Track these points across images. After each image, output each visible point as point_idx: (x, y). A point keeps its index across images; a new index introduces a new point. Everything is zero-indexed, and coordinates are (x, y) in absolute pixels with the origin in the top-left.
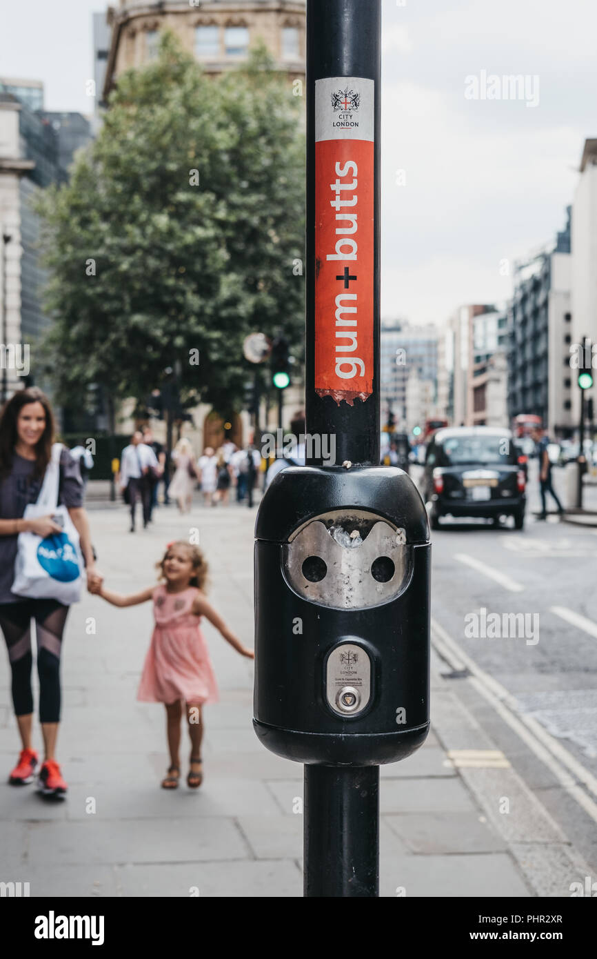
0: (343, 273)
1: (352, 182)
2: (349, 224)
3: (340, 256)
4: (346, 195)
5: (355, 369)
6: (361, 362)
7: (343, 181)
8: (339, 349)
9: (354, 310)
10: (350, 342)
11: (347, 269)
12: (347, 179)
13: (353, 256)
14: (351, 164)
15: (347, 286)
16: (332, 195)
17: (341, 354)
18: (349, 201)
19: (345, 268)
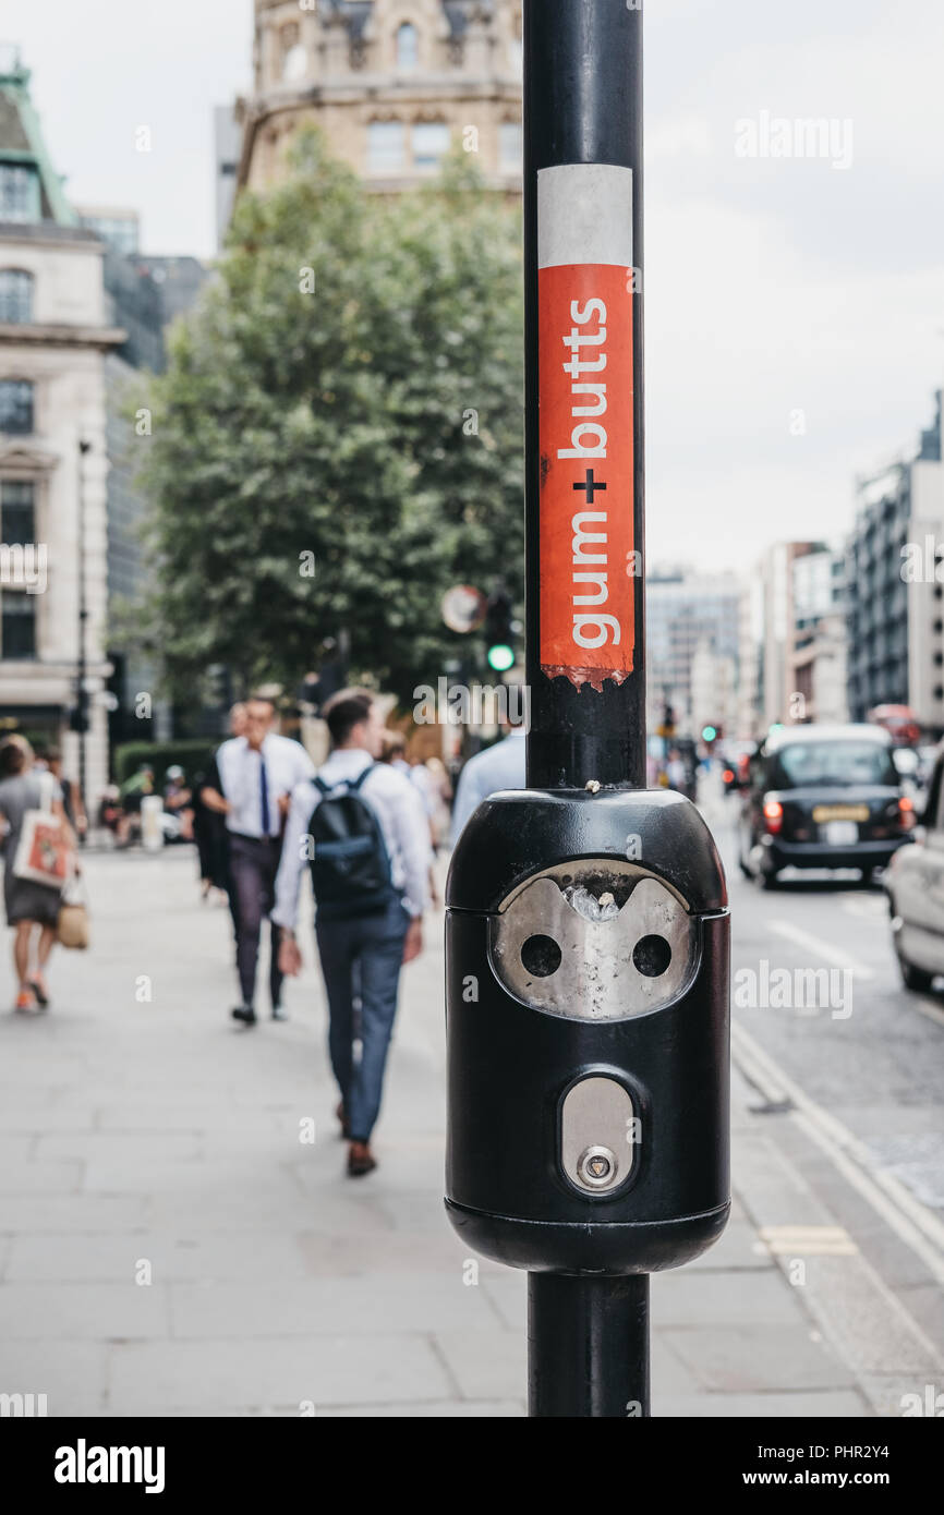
0: (584, 479)
1: (597, 333)
2: (592, 400)
3: (578, 452)
4: (587, 354)
5: (604, 632)
6: (614, 622)
7: (583, 330)
8: (578, 600)
9: (602, 538)
10: (596, 590)
11: (590, 473)
12: (591, 328)
13: (599, 452)
14: (595, 304)
15: (591, 500)
16: (567, 354)
17: (581, 610)
18: (594, 363)
19: (588, 471)
